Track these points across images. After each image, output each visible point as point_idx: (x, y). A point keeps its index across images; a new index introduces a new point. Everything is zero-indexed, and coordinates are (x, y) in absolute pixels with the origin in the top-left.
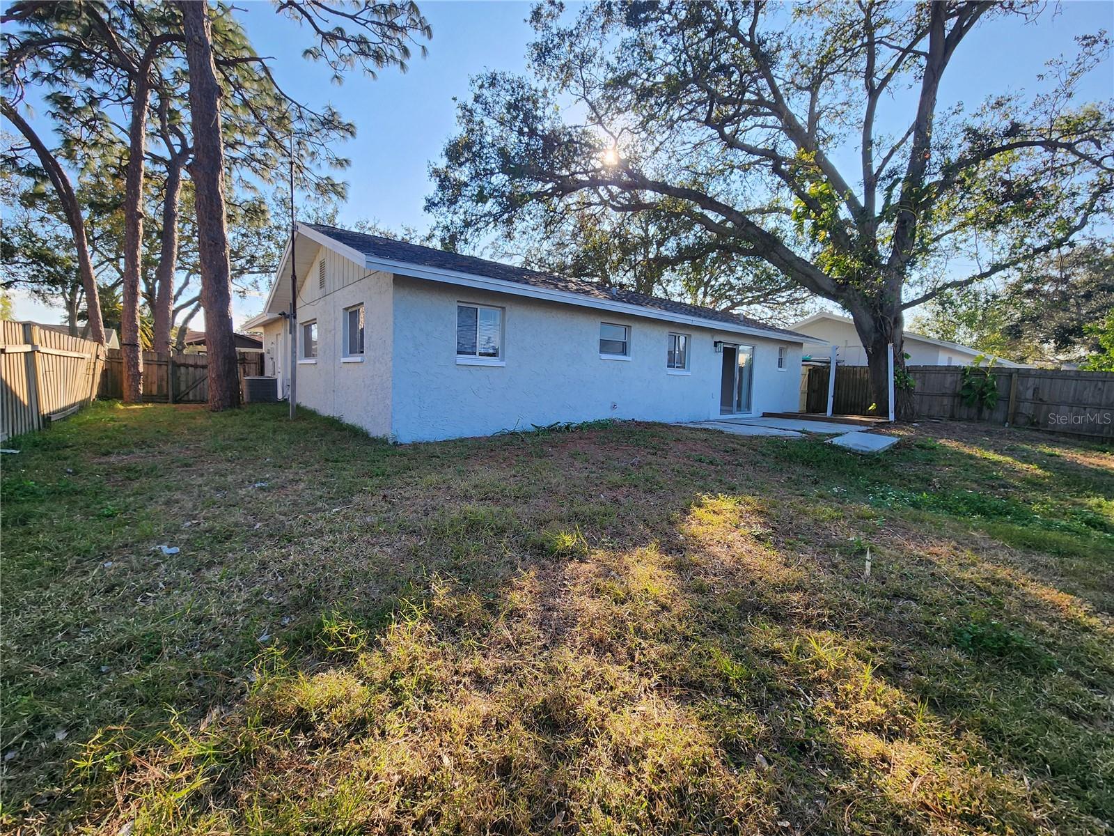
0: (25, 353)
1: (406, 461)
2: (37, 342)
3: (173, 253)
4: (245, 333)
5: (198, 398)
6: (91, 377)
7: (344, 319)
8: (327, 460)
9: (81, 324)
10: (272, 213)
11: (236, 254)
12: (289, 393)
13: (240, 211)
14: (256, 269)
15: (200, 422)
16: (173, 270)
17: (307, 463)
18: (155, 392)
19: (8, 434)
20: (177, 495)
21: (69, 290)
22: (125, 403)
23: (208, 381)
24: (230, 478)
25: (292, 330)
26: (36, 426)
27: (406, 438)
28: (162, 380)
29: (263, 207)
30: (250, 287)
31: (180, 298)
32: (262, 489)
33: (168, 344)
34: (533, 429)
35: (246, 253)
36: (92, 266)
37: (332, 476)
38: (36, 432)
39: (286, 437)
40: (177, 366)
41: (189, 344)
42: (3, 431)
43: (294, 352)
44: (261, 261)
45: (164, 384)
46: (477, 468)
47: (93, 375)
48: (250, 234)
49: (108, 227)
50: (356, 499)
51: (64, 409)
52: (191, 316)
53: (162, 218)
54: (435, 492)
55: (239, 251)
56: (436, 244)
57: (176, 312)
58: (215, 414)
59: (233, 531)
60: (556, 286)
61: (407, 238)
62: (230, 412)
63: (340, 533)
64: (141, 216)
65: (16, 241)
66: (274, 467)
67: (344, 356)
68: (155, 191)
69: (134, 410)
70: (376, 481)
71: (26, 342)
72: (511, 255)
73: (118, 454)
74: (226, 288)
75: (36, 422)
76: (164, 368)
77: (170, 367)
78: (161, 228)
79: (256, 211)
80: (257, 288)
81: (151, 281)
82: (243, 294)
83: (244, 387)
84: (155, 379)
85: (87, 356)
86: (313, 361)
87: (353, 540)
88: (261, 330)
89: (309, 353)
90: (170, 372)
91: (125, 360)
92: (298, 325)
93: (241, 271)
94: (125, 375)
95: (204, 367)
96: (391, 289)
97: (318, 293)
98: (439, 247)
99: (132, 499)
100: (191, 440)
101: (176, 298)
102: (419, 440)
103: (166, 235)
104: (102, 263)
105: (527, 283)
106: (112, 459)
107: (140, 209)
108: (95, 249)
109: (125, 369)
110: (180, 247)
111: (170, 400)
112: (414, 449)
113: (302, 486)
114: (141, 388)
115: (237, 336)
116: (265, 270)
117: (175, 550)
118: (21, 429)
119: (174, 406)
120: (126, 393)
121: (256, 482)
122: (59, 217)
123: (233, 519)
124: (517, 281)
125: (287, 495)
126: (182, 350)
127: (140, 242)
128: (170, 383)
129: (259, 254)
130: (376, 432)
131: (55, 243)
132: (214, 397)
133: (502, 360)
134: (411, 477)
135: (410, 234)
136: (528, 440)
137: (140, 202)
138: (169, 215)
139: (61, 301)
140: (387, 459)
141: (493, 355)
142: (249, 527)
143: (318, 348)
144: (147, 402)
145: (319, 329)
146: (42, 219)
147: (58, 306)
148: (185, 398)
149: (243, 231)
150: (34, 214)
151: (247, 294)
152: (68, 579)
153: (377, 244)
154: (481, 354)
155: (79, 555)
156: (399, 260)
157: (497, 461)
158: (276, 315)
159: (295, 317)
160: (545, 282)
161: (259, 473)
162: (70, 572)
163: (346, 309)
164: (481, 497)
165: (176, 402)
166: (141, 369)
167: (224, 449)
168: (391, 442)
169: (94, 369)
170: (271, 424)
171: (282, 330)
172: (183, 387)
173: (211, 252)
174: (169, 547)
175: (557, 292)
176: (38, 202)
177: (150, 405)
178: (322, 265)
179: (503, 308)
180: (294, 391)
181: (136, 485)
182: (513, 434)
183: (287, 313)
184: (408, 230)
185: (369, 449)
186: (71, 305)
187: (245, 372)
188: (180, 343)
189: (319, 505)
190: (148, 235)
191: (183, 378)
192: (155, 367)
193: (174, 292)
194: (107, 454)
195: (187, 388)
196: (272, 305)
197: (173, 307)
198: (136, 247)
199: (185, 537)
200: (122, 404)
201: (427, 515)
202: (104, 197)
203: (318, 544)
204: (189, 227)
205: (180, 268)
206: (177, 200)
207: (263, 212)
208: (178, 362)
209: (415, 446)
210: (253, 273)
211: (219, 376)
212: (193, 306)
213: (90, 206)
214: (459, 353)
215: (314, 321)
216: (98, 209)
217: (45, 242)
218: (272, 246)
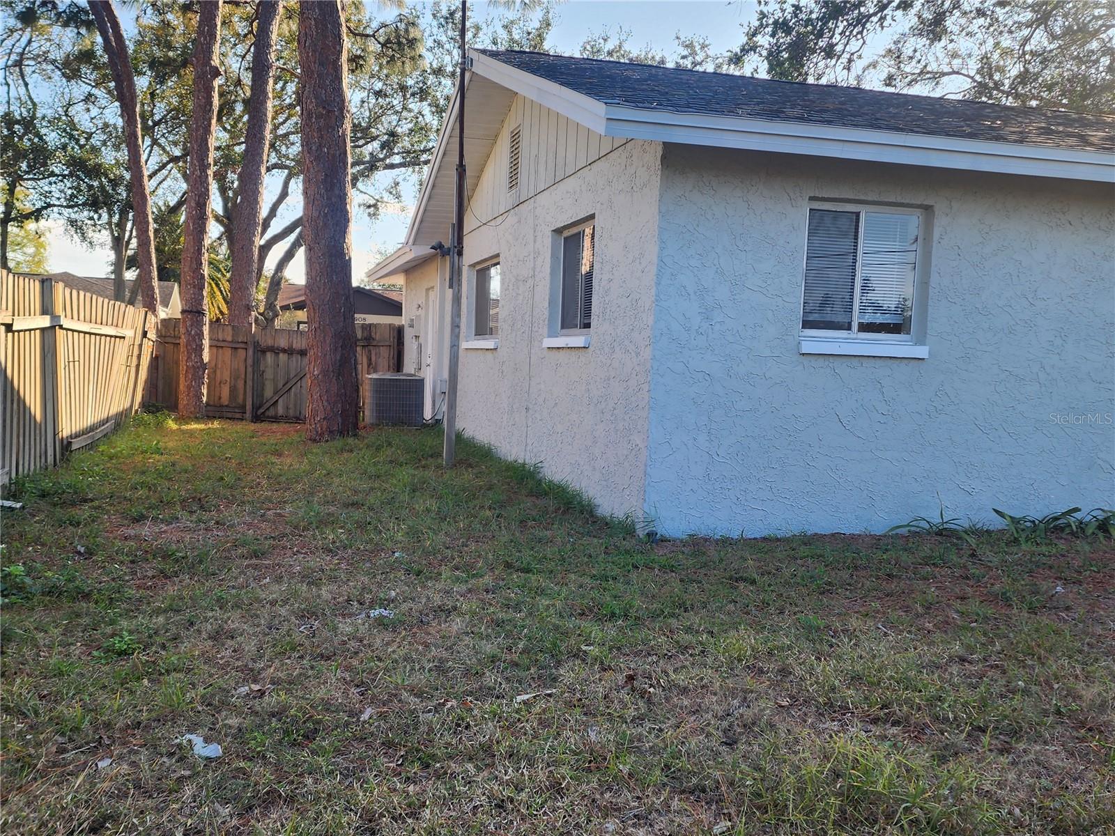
0: (43, 330)
1: (677, 588)
2: (59, 310)
3: (263, 138)
4: (375, 286)
5: (291, 413)
6: (133, 370)
7: (554, 256)
8: (508, 565)
9: (130, 275)
10: (430, 43)
11: (363, 133)
12: (445, 408)
13: (374, 47)
14: (397, 159)
15: (289, 462)
16: (263, 170)
17: (468, 568)
18: (225, 400)
19: (10, 473)
20: (234, 621)
21: (116, 219)
22: (181, 419)
23: (307, 382)
24: (325, 592)
25: (455, 279)
26: (50, 459)
27: (674, 524)
28: (237, 378)
29: (413, 33)
30: (386, 196)
31: (273, 223)
32: (381, 623)
33: (249, 308)
34: (998, 523)
35: (381, 129)
36: (146, 173)
37: (517, 608)
38: (50, 468)
39: (433, 505)
40: (261, 351)
41: (285, 308)
42: (3, 467)
43: (456, 326)
44: (406, 143)
45: (240, 384)
46: (854, 623)
47: (138, 366)
48: (389, 92)
49: (175, 101)
50: (567, 674)
51: (92, 428)
52: (289, 255)
53: (250, 75)
54: (749, 681)
55: (369, 127)
56: (757, 67)
57: (265, 249)
58: (316, 449)
59: (319, 722)
60: (1084, 141)
61: (687, 63)
62: (339, 443)
63: (531, 764)
64: (216, 73)
65: (52, 138)
66: (408, 572)
67: (552, 335)
68: (241, 28)
69: (191, 433)
70: (611, 631)
71: (45, 311)
72: (937, 76)
73: (155, 519)
74: (342, 199)
75: (50, 452)
76: (242, 353)
77: (250, 352)
78: (248, 94)
79: (399, 43)
80: (398, 197)
81: (231, 194)
82: (373, 208)
83: (367, 397)
84: (227, 376)
85: (129, 333)
86: (488, 343)
87: (557, 789)
88: (400, 280)
89: (483, 328)
90: (250, 361)
91: (183, 340)
92: (465, 270)
93: (372, 165)
94: (183, 368)
95: (303, 353)
96: (656, 180)
97: (505, 199)
98: (763, 74)
99: (161, 619)
100: (269, 499)
101: (266, 225)
102: (703, 532)
103: (255, 105)
104: (163, 166)
105: (999, 138)
106: (146, 530)
107: (216, 61)
108: (155, 142)
109: (183, 357)
110: (276, 127)
111: (248, 415)
112: (694, 554)
113: (457, 624)
114: (205, 391)
115: (359, 291)
116: (413, 160)
117: (214, 750)
118: (30, 465)
119: (253, 426)
120: (183, 400)
121: (371, 607)
122: (109, 92)
123: (321, 693)
124: (972, 136)
125: (427, 646)
126: (272, 320)
127: (214, 121)
128: (249, 383)
129: (404, 128)
130: (610, 505)
131: (104, 137)
132: (314, 413)
133: (920, 342)
134: (688, 630)
135: (694, 53)
136: (988, 554)
137: (217, 49)
138: (260, 68)
139: (105, 236)
140: (634, 576)
141: (895, 329)
142: (352, 714)
143: (501, 314)
144: (210, 417)
145: (503, 274)
146: (89, 98)
147: (102, 245)
148: (271, 412)
149: (378, 86)
150: (79, 89)
151: (382, 210)
152: (38, 788)
153: (628, 79)
154: (865, 328)
155: (63, 734)
156: (678, 107)
157: (907, 609)
158: (425, 250)
159: (460, 254)
160: (1047, 132)
161: (380, 585)
162: (43, 774)
163: (558, 231)
164: (875, 711)
165: (257, 418)
166: (206, 357)
167: (323, 523)
168: (641, 533)
169: (139, 357)
170: (406, 474)
171: (436, 277)
172: (268, 393)
173: (320, 130)
174: (207, 740)
175: (1089, 155)
176: (84, 69)
177: (216, 424)
178: (515, 137)
179: (928, 209)
180: (452, 406)
181: (171, 590)
182: (944, 533)
183: (447, 244)
184: (690, 46)
185: (595, 544)
186: (118, 244)
187: (369, 364)
188: (270, 306)
189: (490, 678)
190: (226, 108)
191: (269, 374)
192: (228, 352)
193: (264, 212)
194: (139, 519)
195: (275, 393)
196: (421, 228)
197: (260, 241)
198: (207, 131)
199: (234, 721)
200: (175, 420)
201: (731, 743)
202: (169, 46)
203: (483, 788)
204: (291, 87)
205: (275, 166)
206: (274, 37)
207: (412, 43)
208: (263, 344)
209: (697, 544)
210: (392, 166)
211: (325, 372)
212: (292, 237)
213: (151, 67)
214: (807, 324)
215: (494, 260)
216: (162, 69)
217: (90, 136)
218: (427, 110)
